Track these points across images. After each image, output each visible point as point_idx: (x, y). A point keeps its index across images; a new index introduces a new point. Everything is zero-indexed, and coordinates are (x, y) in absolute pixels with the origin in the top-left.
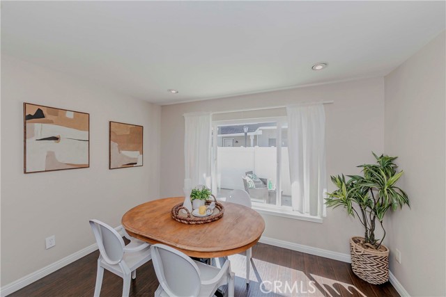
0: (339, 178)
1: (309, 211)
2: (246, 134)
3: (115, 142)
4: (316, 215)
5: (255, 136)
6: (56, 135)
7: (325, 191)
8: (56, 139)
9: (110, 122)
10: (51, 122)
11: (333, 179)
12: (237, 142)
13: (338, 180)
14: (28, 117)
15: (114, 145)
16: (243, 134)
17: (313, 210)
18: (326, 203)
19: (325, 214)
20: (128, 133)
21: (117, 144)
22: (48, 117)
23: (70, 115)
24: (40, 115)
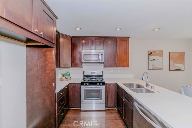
3: (172, 60)
6: (154, 59)
8: (154, 60)
9: (170, 53)
10: (153, 55)
14: (149, 55)
15: (171, 61)
20: (177, 56)
21: (172, 61)
22: (153, 53)
23: (158, 52)
24: (151, 53)
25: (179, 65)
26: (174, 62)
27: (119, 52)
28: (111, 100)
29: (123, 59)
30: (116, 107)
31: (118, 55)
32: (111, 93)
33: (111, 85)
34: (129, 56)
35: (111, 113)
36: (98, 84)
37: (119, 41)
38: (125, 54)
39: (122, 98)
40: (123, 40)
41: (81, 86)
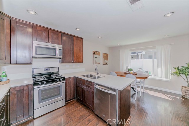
0: (177, 68)
1: (164, 77)
2: (137, 54)
4: (167, 78)
5: (142, 55)
7: (171, 71)
8: (96, 58)
9: (103, 54)
11: (175, 68)
12: (132, 57)
13: (176, 68)
16: (136, 54)
17: (166, 77)
18: (171, 75)
19: (170, 78)
20: (106, 56)
23: (98, 53)
24: (95, 53)
25: (106, 61)
26: (105, 60)
27: (75, 50)
28: (70, 93)
29: (78, 56)
30: (74, 98)
31: (75, 52)
32: (70, 87)
33: (71, 79)
34: (82, 54)
35: (72, 104)
36: (58, 80)
37: (75, 40)
38: (80, 51)
39: (83, 87)
40: (78, 40)
41: (35, 87)
